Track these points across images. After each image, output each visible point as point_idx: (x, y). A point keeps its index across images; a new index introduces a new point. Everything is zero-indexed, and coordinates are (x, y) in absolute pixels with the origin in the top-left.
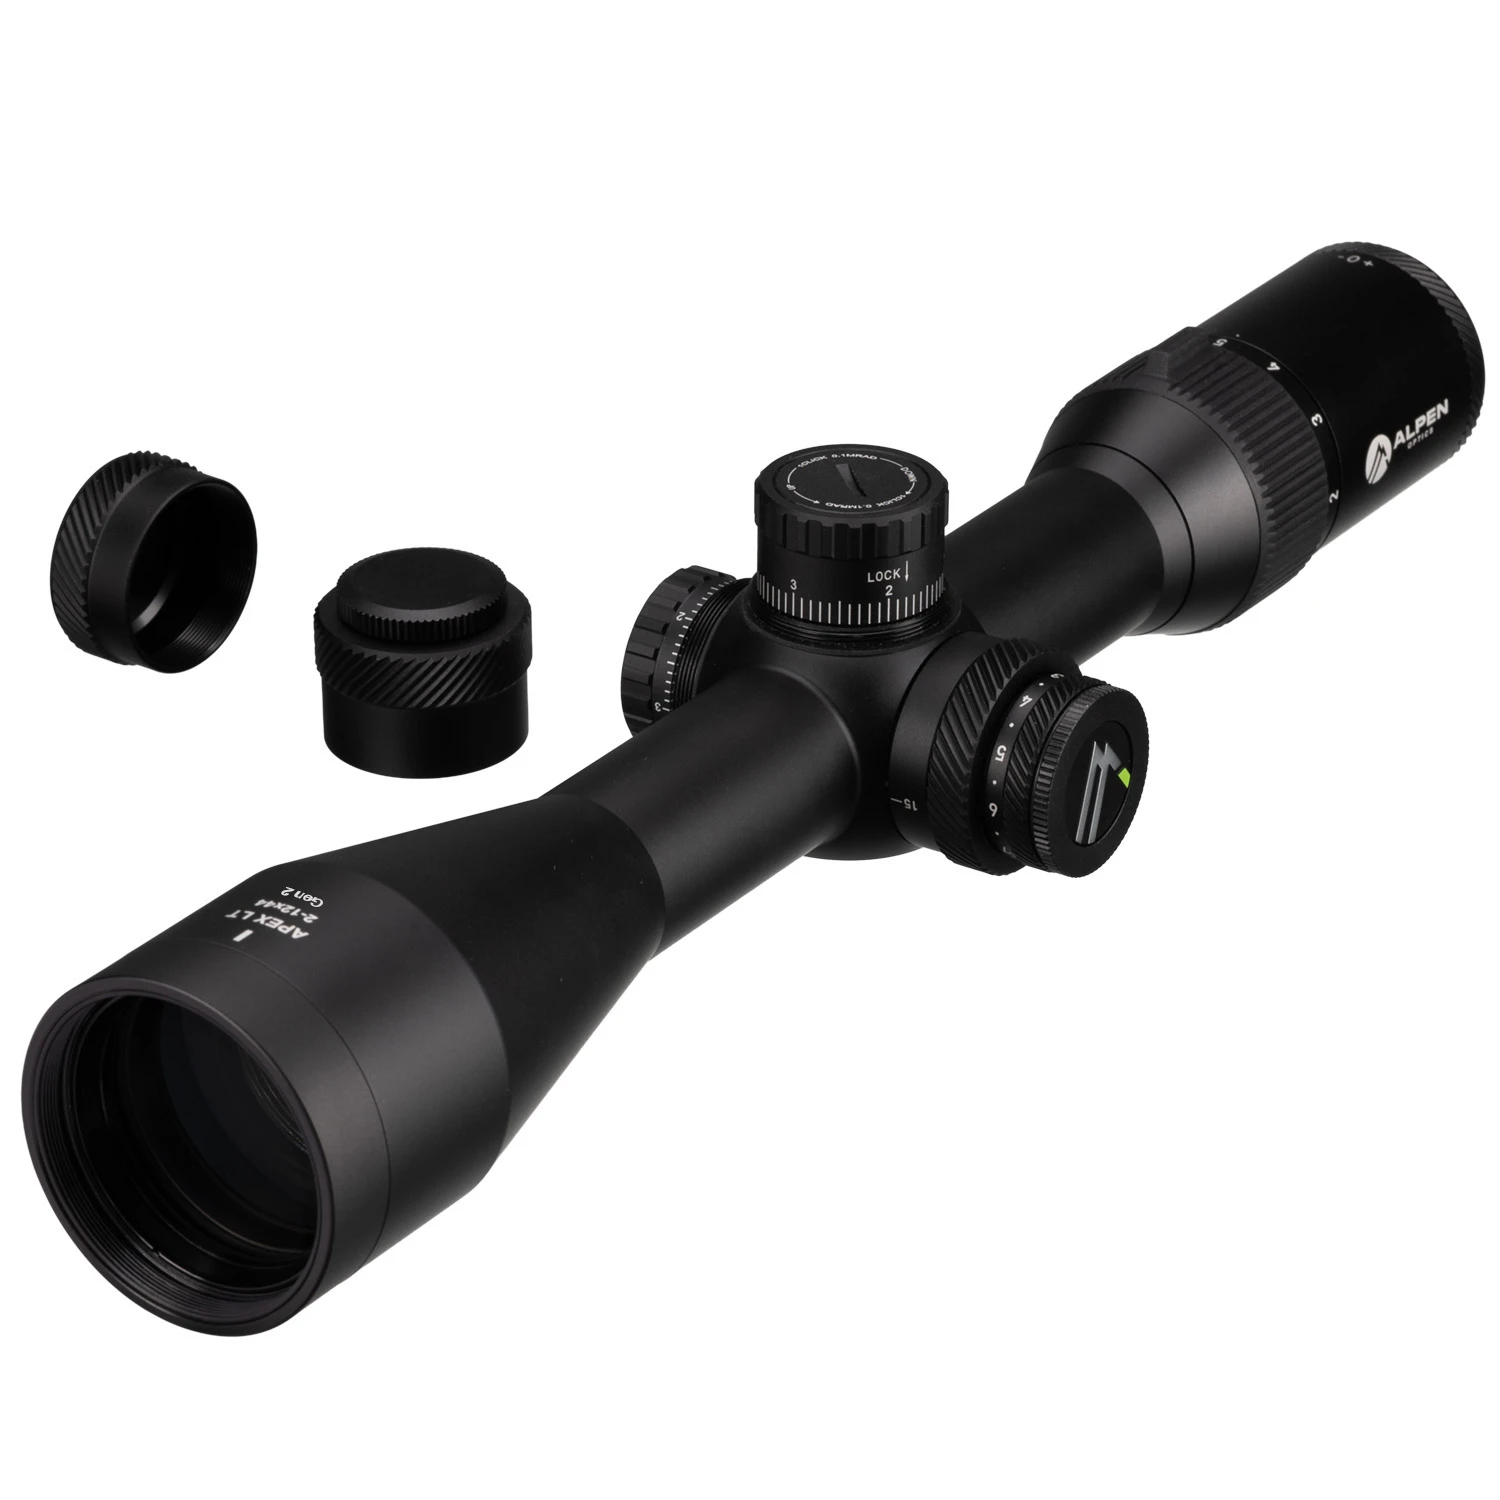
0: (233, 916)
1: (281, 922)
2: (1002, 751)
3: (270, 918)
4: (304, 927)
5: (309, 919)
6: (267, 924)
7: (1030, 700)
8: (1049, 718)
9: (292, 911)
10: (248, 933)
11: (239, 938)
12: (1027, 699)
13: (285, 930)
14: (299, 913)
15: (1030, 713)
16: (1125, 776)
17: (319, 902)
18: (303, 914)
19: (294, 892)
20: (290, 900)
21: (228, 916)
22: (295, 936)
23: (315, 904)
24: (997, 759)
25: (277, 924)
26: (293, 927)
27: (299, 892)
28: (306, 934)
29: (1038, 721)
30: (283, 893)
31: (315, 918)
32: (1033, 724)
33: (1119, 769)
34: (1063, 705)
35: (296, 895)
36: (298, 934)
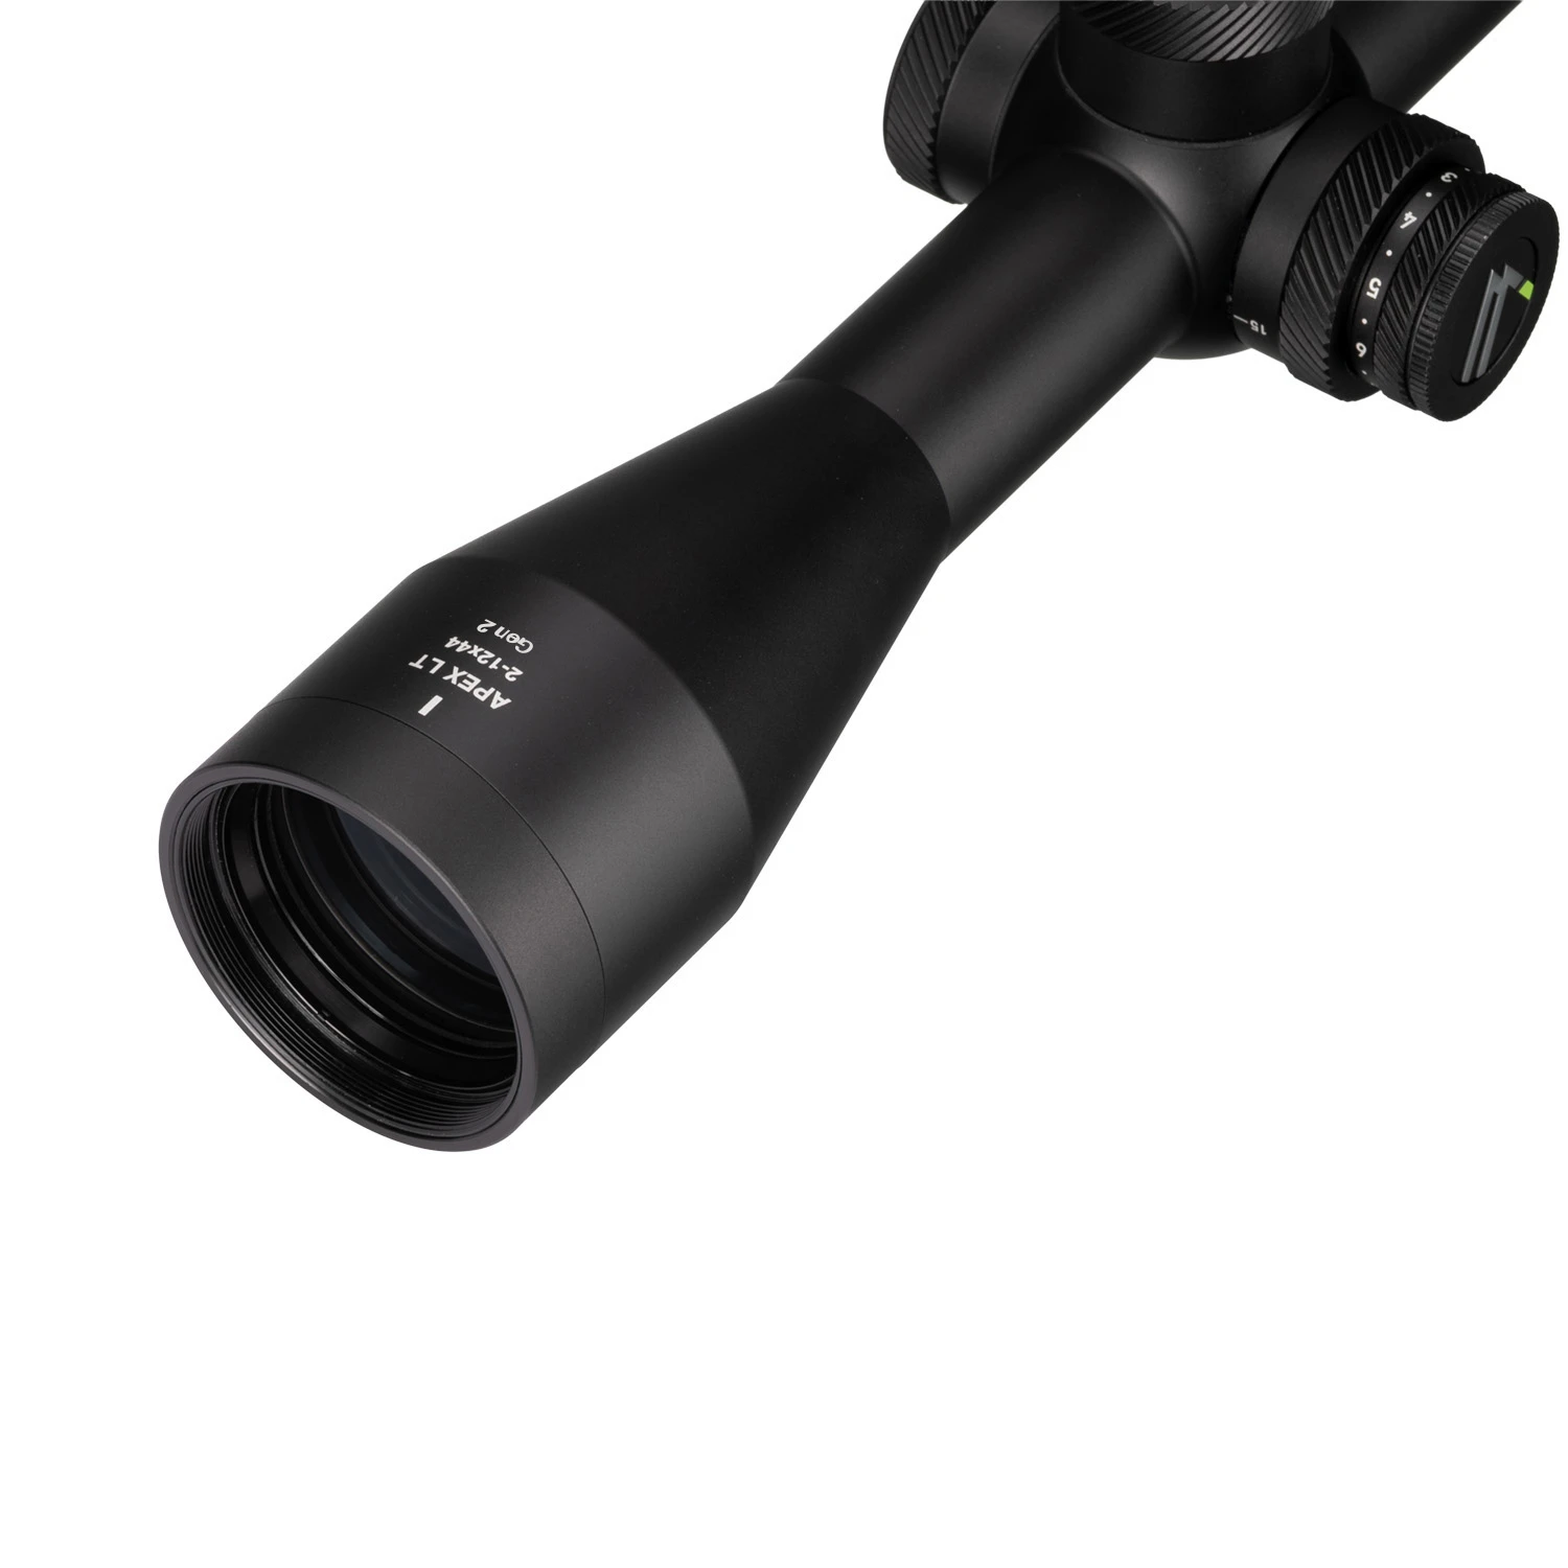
0: (418, 665)
1: (477, 681)
2: (1375, 285)
3: (464, 673)
4: (505, 688)
5: (513, 674)
6: (460, 685)
7: (1414, 219)
8: (1437, 251)
9: (491, 661)
10: (437, 700)
11: (425, 711)
12: (1410, 218)
13: (482, 695)
14: (499, 665)
15: (1412, 241)
16: (1527, 290)
17: (527, 645)
18: (505, 667)
19: (495, 628)
20: (487, 641)
21: (411, 664)
22: (494, 705)
23: (522, 648)
24: (1368, 294)
25: (472, 685)
26: (492, 690)
27: (501, 629)
28: (508, 701)
29: (1422, 253)
30: (479, 628)
31: (519, 672)
32: (1416, 257)
33: (1521, 285)
34: (1454, 233)
35: (497, 633)
36: (499, 702)
